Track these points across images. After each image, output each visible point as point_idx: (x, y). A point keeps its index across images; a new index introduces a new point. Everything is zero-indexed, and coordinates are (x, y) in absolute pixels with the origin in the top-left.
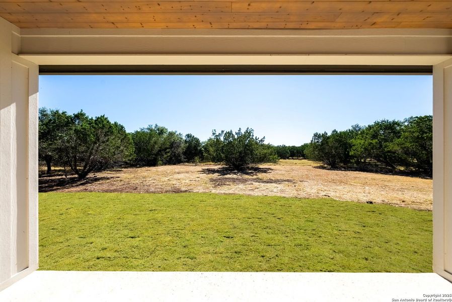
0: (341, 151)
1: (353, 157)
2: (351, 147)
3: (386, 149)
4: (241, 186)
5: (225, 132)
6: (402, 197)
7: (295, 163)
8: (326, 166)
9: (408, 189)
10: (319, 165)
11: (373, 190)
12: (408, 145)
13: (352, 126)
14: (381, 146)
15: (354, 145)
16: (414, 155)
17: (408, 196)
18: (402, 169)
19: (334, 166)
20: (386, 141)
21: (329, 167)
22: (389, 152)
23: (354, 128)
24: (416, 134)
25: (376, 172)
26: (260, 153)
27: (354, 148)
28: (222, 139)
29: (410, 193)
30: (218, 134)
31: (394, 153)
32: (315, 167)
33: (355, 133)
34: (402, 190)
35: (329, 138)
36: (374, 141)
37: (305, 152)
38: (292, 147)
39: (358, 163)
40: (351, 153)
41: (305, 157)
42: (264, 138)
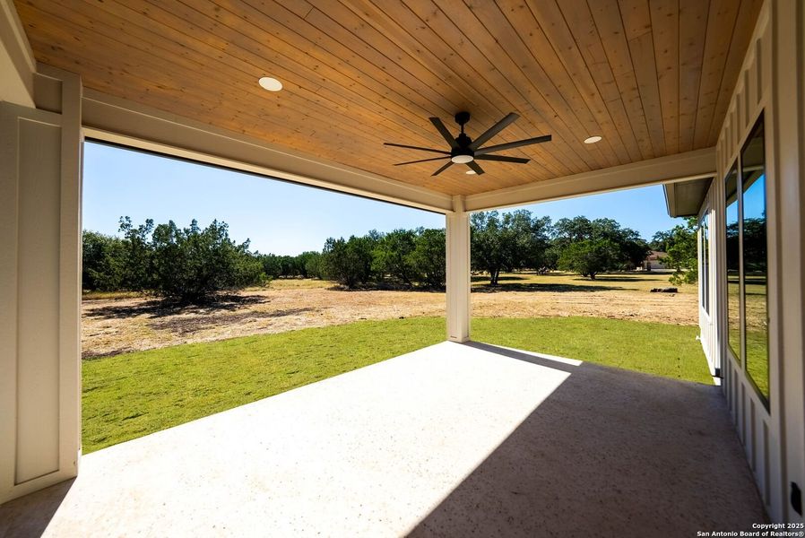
0: (361, 264)
1: (374, 272)
2: (372, 260)
3: (405, 263)
4: (236, 326)
5: (155, 226)
6: (421, 310)
7: (296, 284)
8: (342, 286)
9: (425, 303)
10: (333, 286)
11: (400, 307)
12: (421, 258)
13: (370, 232)
14: (400, 259)
15: (375, 258)
16: (426, 269)
17: (426, 308)
18: (417, 284)
19: (352, 286)
20: (404, 253)
21: (347, 287)
22: (407, 266)
23: (372, 235)
24: (427, 248)
25: (397, 290)
26: (245, 269)
27: (375, 261)
28: (149, 238)
29: (427, 306)
30: (138, 228)
31: (411, 267)
32: (328, 289)
33: (372, 241)
34: (420, 304)
35: (346, 247)
36: (395, 253)
37: (307, 266)
38: (285, 257)
39: (379, 279)
40: (373, 268)
41: (305, 275)
42: (248, 240)
